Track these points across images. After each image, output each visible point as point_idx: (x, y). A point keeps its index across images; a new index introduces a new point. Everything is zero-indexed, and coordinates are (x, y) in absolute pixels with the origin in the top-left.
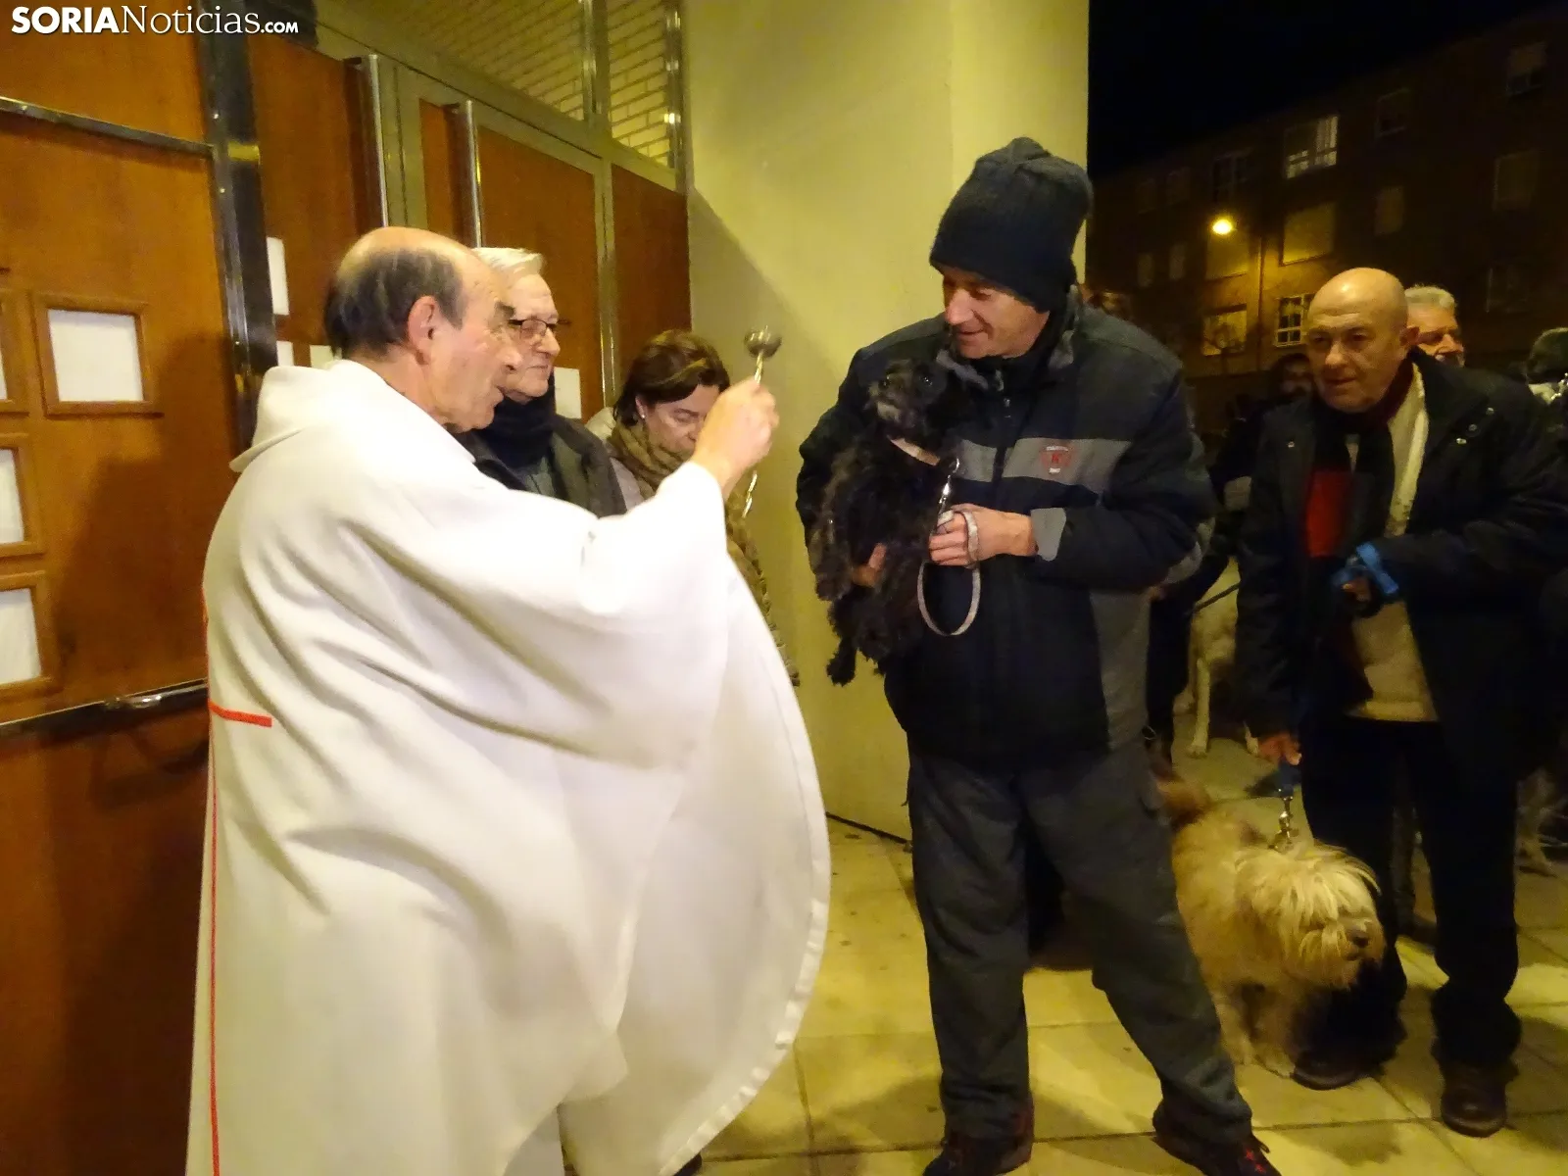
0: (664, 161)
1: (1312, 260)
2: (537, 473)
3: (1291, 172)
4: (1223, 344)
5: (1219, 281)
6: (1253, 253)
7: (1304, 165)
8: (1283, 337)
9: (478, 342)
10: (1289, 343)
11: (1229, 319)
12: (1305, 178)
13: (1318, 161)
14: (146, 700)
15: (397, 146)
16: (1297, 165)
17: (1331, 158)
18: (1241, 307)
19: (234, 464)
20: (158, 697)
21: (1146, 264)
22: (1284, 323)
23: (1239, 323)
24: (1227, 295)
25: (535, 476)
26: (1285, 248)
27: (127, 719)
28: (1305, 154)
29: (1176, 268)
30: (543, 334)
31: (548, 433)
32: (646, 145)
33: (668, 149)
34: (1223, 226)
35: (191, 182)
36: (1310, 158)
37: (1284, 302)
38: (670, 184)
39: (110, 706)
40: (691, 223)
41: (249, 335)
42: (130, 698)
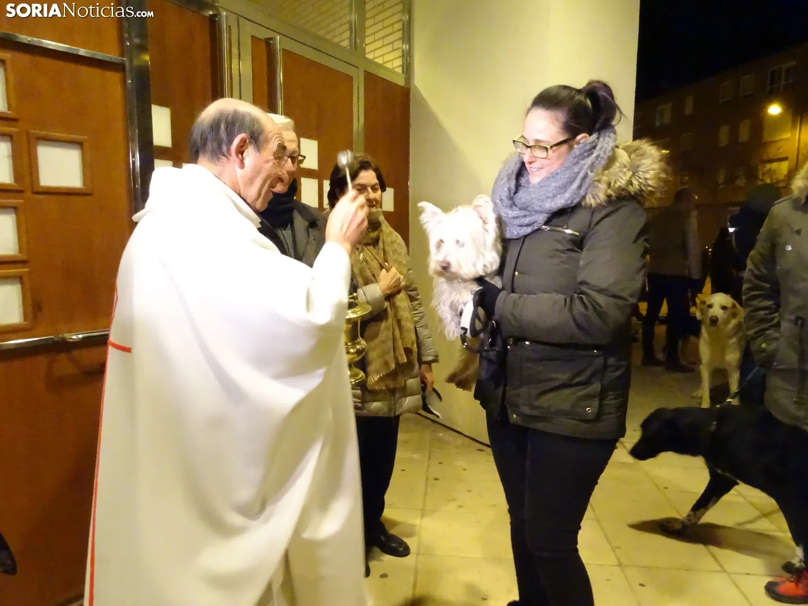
0: (399, 70)
2: (285, 230)
6: (793, 127)
11: (774, 166)
14: (74, 337)
15: (237, 60)
18: (785, 159)
19: (135, 217)
20: (81, 336)
21: (724, 132)
23: (783, 168)
24: (773, 151)
25: (283, 232)
27: (64, 346)
29: (744, 135)
30: (287, 161)
31: (291, 210)
32: (392, 60)
33: (401, 63)
34: (774, 109)
35: (114, 78)
38: (401, 82)
39: (56, 339)
40: (411, 104)
41: (139, 155)
42: (67, 336)
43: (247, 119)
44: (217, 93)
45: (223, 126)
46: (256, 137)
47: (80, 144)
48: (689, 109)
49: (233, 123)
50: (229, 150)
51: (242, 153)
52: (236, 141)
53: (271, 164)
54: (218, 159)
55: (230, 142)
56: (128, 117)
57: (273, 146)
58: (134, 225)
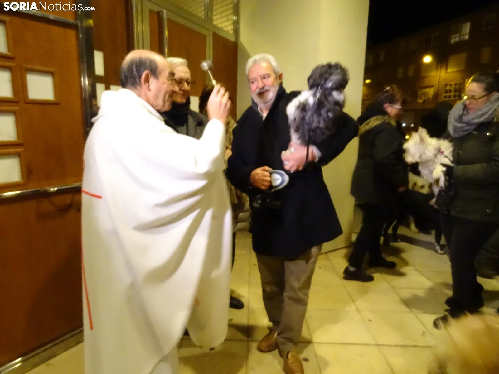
0: (231, 32)
1: (456, 72)
3: (452, 41)
4: (424, 98)
5: (425, 77)
6: (437, 69)
7: (457, 39)
8: (445, 97)
9: (165, 83)
10: (447, 99)
11: (427, 90)
12: (456, 43)
13: (462, 38)
14: (52, 189)
15: (141, 24)
16: (455, 39)
17: (467, 37)
18: (432, 86)
19: (93, 120)
20: (56, 189)
21: (401, 71)
22: (446, 92)
23: (431, 92)
24: (427, 82)
26: (449, 67)
28: (458, 35)
29: (411, 73)
32: (227, 26)
33: (232, 28)
34: (427, 59)
35: (71, 33)
36: (460, 36)
37: (446, 85)
38: (233, 39)
39: (41, 190)
40: (239, 52)
41: (88, 80)
42: (48, 188)
43: (148, 61)
44: (130, 47)
45: (134, 68)
46: (154, 71)
47: (52, 74)
48: (382, 58)
49: (140, 65)
50: (140, 81)
51: (148, 82)
52: (143, 76)
53: (166, 85)
54: (136, 87)
55: (140, 77)
56: (80, 57)
57: (166, 74)
58: (92, 124)
